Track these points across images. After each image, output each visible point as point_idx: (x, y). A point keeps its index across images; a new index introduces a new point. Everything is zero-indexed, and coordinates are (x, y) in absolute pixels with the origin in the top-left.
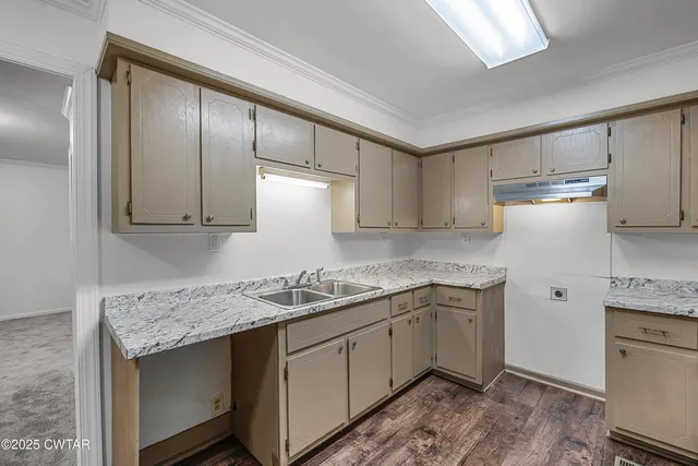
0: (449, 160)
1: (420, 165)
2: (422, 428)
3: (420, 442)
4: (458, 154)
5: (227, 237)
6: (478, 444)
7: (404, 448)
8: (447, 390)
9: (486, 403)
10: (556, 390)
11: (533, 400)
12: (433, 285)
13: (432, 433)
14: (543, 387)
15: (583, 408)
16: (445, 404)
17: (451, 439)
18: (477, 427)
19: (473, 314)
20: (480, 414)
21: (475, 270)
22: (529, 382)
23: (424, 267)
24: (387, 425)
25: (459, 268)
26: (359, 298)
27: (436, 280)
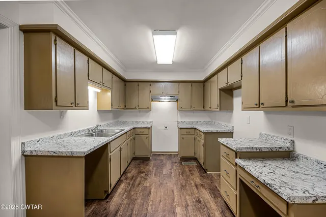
0: (137, 85)
1: (125, 85)
2: (140, 172)
3: (142, 175)
4: (139, 83)
5: (66, 112)
6: (156, 170)
7: (139, 178)
8: (140, 162)
9: (152, 162)
10: (166, 154)
11: (162, 158)
12: (134, 128)
13: (143, 172)
14: (163, 154)
15: (173, 156)
16: (142, 165)
17: (149, 171)
18: (153, 167)
19: (148, 136)
20: (152, 164)
21: (143, 122)
22: (159, 154)
23: (124, 123)
24: (129, 175)
25: (137, 122)
26: (118, 135)
27: (135, 126)
